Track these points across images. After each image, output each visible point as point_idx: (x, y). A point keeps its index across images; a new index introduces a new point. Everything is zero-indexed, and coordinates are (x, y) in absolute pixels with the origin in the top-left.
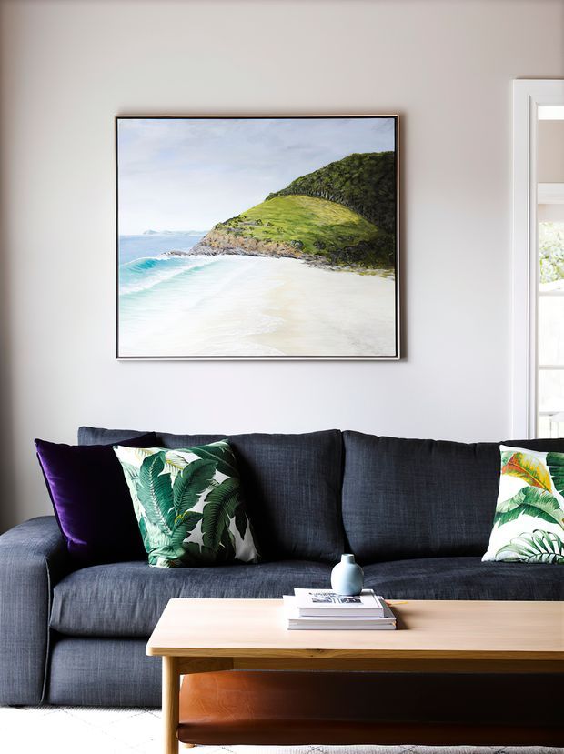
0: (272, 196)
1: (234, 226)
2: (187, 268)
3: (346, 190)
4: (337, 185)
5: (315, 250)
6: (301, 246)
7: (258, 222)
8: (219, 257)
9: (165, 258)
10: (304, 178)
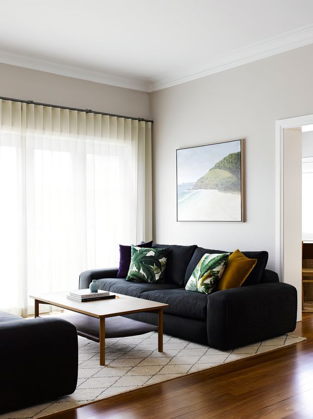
0: (211, 170)
1: (201, 180)
2: (191, 194)
3: (228, 166)
4: (226, 164)
5: (220, 186)
6: (217, 185)
7: (207, 179)
8: (198, 190)
9: (187, 191)
10: (218, 163)
